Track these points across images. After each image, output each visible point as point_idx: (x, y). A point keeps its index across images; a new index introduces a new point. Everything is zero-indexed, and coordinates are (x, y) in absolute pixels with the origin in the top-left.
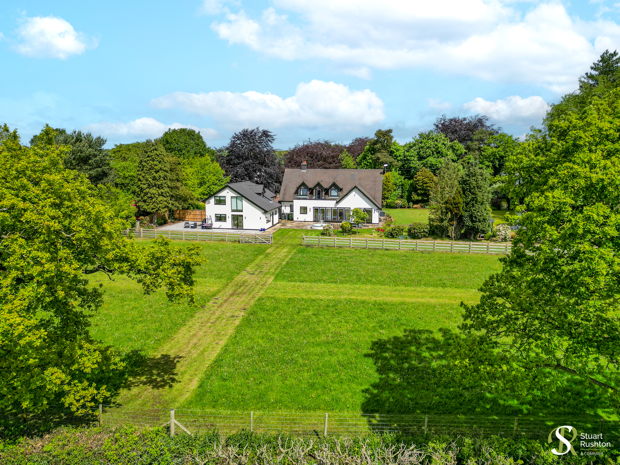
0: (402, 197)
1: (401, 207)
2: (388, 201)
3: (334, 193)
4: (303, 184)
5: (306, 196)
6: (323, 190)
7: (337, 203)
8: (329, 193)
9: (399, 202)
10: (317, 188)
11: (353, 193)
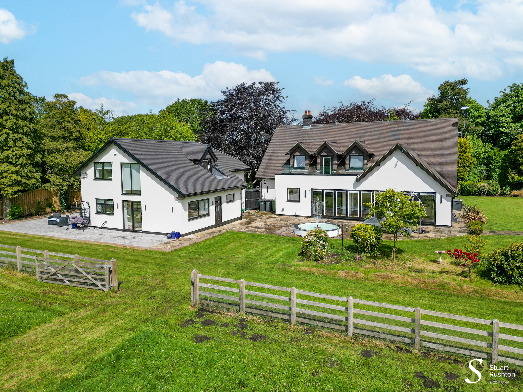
0: (488, 177)
1: (488, 194)
2: (465, 183)
3: (356, 162)
4: (298, 148)
5: (304, 168)
6: (335, 158)
7: (358, 180)
8: (347, 163)
9: (484, 185)
10: (324, 154)
11: (393, 160)
